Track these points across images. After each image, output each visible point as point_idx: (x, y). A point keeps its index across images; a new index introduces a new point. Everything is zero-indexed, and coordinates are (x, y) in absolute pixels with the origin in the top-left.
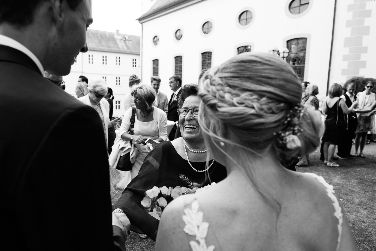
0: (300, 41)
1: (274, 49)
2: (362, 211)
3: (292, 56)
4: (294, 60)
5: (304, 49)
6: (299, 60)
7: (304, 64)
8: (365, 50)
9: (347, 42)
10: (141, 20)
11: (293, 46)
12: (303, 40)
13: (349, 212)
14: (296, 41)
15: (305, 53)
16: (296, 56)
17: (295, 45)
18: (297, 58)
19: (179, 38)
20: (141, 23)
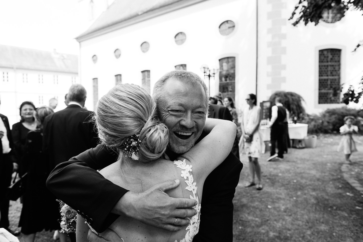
0: (230, 60)
1: (204, 66)
2: (287, 218)
3: (224, 73)
4: (226, 77)
5: (233, 67)
6: (230, 76)
7: (234, 80)
8: (284, 67)
9: (270, 61)
10: (80, 39)
11: (225, 64)
12: (232, 59)
13: (276, 220)
14: (226, 60)
15: (234, 70)
16: (228, 73)
17: (226, 63)
18: (228, 74)
19: (118, 56)
20: (80, 42)
